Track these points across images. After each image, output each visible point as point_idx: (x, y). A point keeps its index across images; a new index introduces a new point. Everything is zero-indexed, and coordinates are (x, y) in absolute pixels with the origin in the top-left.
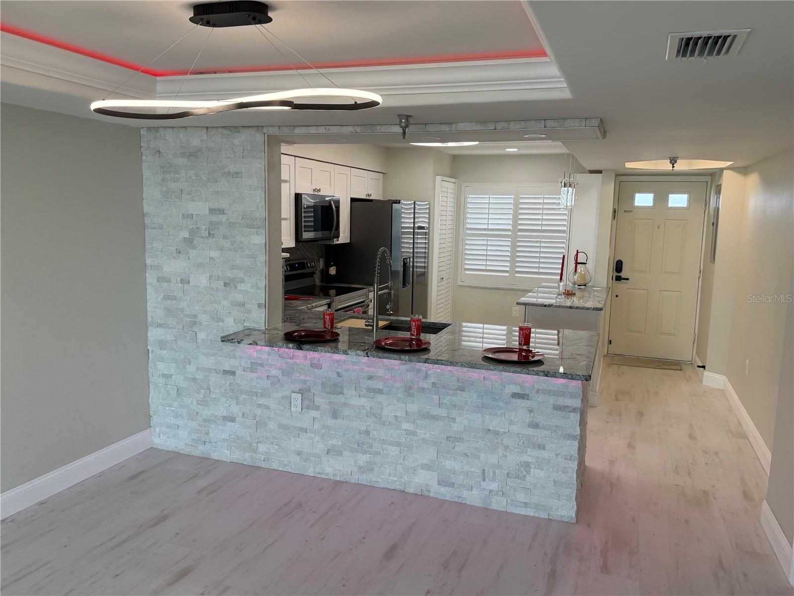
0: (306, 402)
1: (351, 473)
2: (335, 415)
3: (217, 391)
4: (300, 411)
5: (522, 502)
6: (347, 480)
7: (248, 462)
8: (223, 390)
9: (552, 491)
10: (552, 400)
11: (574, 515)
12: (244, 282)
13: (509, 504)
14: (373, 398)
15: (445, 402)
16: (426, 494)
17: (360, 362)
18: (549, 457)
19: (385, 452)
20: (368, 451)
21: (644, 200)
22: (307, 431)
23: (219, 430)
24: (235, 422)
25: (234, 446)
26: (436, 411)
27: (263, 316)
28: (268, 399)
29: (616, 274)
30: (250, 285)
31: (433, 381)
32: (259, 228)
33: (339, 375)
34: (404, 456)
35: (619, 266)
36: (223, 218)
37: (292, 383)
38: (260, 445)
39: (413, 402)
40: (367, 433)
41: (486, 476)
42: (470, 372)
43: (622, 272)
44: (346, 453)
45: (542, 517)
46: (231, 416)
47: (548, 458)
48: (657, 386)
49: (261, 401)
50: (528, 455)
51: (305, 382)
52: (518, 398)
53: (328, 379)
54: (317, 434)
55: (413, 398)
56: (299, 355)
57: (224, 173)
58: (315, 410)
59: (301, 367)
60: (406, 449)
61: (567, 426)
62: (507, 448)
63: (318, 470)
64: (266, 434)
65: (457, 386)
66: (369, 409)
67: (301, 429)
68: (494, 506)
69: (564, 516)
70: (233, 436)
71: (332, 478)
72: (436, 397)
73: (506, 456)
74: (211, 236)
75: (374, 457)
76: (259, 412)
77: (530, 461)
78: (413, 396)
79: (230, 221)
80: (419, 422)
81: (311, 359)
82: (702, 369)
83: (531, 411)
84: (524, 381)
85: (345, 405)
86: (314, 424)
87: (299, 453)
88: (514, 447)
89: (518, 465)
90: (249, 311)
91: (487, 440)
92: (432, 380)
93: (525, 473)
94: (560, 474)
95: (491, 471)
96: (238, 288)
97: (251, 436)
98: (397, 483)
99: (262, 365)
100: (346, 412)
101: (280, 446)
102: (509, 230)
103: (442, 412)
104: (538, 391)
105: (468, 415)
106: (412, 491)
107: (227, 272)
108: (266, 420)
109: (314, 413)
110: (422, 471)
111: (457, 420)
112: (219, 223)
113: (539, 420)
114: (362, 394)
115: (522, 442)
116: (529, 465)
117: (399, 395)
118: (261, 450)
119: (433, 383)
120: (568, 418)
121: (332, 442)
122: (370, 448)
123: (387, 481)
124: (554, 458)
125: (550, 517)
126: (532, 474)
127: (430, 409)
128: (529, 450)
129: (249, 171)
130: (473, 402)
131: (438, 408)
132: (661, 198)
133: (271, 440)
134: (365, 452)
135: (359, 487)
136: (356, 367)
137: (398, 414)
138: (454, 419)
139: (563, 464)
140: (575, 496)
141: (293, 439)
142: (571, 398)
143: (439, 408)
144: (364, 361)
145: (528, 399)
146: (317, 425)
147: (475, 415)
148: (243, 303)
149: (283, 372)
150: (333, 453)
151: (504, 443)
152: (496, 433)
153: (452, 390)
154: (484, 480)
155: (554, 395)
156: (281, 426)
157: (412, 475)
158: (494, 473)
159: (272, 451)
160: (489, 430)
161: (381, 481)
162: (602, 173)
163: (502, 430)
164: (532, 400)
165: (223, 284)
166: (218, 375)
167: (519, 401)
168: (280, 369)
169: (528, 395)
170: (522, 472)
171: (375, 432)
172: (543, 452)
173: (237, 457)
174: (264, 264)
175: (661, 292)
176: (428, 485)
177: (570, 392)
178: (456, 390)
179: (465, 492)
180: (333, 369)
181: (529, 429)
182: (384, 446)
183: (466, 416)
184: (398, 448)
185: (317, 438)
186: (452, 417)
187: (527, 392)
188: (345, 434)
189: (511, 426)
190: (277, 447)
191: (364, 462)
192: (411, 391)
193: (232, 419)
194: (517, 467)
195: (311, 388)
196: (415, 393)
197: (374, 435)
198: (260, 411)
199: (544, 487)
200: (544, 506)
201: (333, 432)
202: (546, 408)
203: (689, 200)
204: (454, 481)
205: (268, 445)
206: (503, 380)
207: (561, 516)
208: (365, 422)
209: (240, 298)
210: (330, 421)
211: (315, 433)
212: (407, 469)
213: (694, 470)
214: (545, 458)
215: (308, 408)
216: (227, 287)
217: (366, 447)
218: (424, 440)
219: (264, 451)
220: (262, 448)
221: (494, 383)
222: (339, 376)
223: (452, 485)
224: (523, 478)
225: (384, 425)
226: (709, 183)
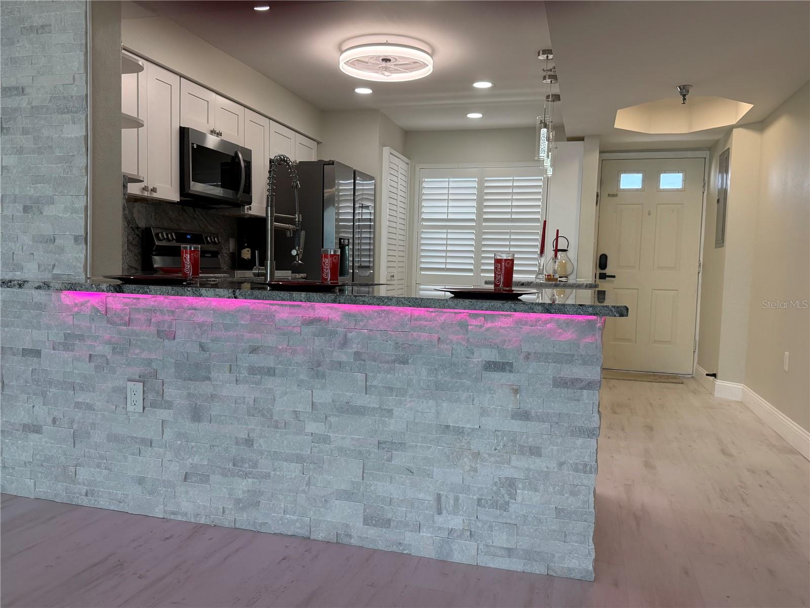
0: (151, 396)
1: (224, 512)
2: (196, 415)
3: (14, 383)
4: (141, 411)
5: (504, 548)
6: (218, 522)
7: (62, 497)
8: (22, 381)
9: (554, 527)
10: (550, 371)
11: (591, 568)
12: (53, 203)
13: (482, 552)
14: (258, 383)
15: (375, 383)
16: (345, 540)
17: (237, 325)
18: (547, 468)
19: (278, 473)
20: (251, 473)
21: (631, 181)
22: (153, 445)
23: (17, 448)
24: (42, 434)
25: (41, 472)
26: (361, 400)
27: (83, 256)
28: (92, 394)
29: (599, 271)
30: (63, 206)
31: (356, 350)
32: (76, 112)
33: (202, 347)
34: (309, 478)
35: (603, 262)
36: (23, 102)
37: (128, 365)
38: (81, 470)
39: (323, 387)
40: (249, 442)
41: (443, 506)
42: (415, 332)
43: (607, 268)
44: (215, 478)
45: (537, 572)
46: (35, 424)
47: (546, 470)
48: (660, 399)
49: (81, 397)
50: (513, 467)
51: (149, 362)
52: (495, 371)
53: (186, 355)
54: (168, 448)
55: (324, 381)
56: (140, 319)
57: (25, 28)
58: (165, 408)
59: (142, 337)
60: (312, 466)
61: (578, 413)
62: (477, 455)
63: (171, 508)
64: (89, 452)
65: (396, 355)
66: (252, 402)
67: (143, 441)
68: (457, 557)
69: (574, 569)
70: (38, 456)
71: (193, 520)
72: (360, 376)
73: (475, 470)
74: (5, 131)
75: (260, 482)
76: (78, 415)
77: (516, 476)
78: (323, 376)
79: (33, 105)
80: (332, 419)
81: (158, 324)
82: (712, 378)
83: (516, 391)
84: (505, 341)
85: (213, 397)
86: (163, 431)
87: (141, 481)
88: (489, 455)
89: (495, 484)
90: (61, 250)
91: (444, 445)
92: (355, 347)
93: (507, 498)
94: (568, 498)
95: (451, 496)
96: (44, 214)
97: (65, 454)
98: (298, 525)
99: (81, 338)
100: (216, 409)
101: (110, 470)
102: (472, 220)
103: (371, 401)
104: (527, 356)
105: (413, 404)
106: (320, 536)
107: (28, 188)
108: (90, 428)
109: (164, 414)
110: (337, 502)
111: (396, 413)
112: (15, 110)
113: (530, 406)
114: (241, 379)
115: (501, 444)
116: (514, 485)
117: (302, 377)
118: (81, 477)
119: (356, 353)
120: (579, 400)
121: (193, 460)
122: (254, 468)
123: (280, 522)
124: (556, 470)
125: (551, 573)
126: (519, 499)
127: (351, 397)
128: (514, 457)
129: (62, 22)
130: (422, 382)
131: (364, 395)
132: (651, 180)
133: (96, 460)
134: (246, 476)
135: (235, 532)
136: (231, 333)
137: (300, 409)
138: (390, 412)
139: (571, 479)
140: (592, 534)
141: (130, 458)
142: (584, 365)
143: (366, 394)
144: (244, 323)
145: (511, 371)
146: (169, 434)
147: (425, 403)
148: (52, 237)
149: (114, 349)
150: (194, 479)
151: (472, 447)
152: (459, 431)
153: (388, 362)
154: (440, 513)
155: (555, 362)
156: (113, 438)
157: (322, 510)
158: (457, 499)
159: (98, 479)
160: (448, 427)
161: (271, 522)
162: (583, 140)
163: (468, 426)
164: (518, 372)
165: (21, 209)
166: (15, 357)
167: (496, 375)
168: (109, 343)
169: (511, 365)
170: (503, 496)
171: (261, 441)
172: (537, 460)
173: (45, 490)
174: (84, 171)
175: (654, 291)
176: (347, 526)
177: (581, 356)
178: (394, 362)
179: (408, 534)
180: (194, 338)
181: (514, 421)
182: (276, 464)
183: (409, 405)
184: (299, 466)
185: (169, 455)
186: (387, 407)
187: (510, 358)
188: (213, 446)
189: (483, 419)
190: (105, 472)
191: (244, 492)
192: (320, 368)
193: (37, 430)
194: (495, 488)
195: (159, 371)
196: (327, 371)
197: (261, 446)
198: (80, 414)
199: (540, 521)
200: (539, 553)
201: (193, 444)
202: (541, 384)
203: (685, 180)
204: (390, 516)
205: (92, 469)
206: (470, 340)
207: (569, 569)
208: (247, 425)
209: (47, 229)
210: (189, 426)
211: (166, 447)
212: (315, 500)
213: (747, 494)
214: (541, 471)
215: (154, 405)
216: (29, 213)
217: (247, 465)
218: (341, 450)
219: (86, 479)
220: (84, 474)
221: (455, 346)
222: (204, 351)
223: (387, 523)
224: (505, 507)
225: (276, 427)
226: (707, 160)
